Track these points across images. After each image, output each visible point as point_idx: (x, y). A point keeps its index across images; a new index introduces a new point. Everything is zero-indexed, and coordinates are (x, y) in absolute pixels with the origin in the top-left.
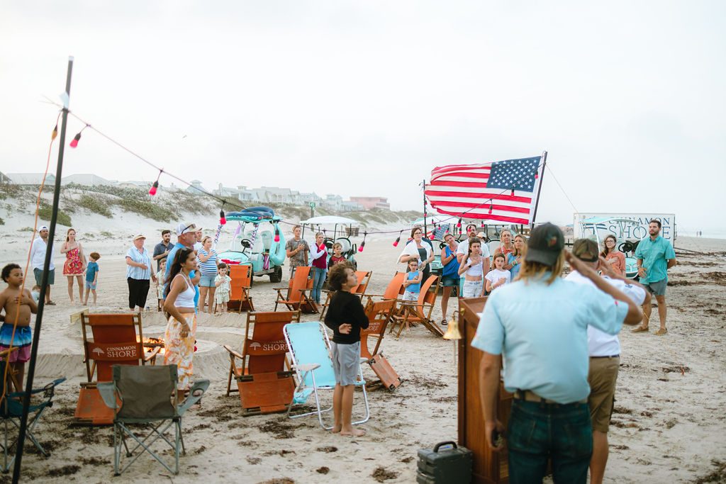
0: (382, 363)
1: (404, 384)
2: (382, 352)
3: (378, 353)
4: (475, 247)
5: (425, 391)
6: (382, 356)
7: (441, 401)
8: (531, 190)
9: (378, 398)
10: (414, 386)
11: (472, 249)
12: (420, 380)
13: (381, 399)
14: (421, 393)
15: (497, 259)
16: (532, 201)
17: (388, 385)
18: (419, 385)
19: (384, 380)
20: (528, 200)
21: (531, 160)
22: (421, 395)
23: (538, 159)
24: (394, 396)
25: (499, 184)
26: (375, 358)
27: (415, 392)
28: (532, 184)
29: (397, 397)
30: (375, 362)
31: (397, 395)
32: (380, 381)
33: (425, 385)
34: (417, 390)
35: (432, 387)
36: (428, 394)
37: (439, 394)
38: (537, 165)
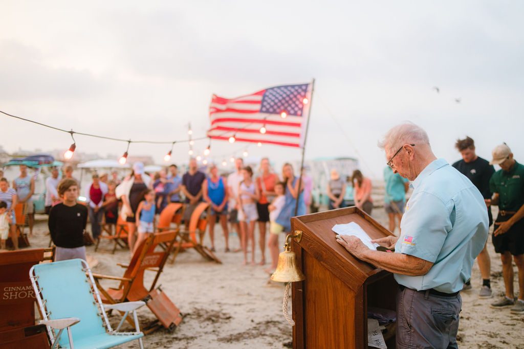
0: (161, 299)
1: (186, 320)
2: (161, 285)
3: (156, 287)
5: (210, 327)
6: (161, 290)
7: (231, 339)
8: (301, 115)
9: (157, 344)
10: (196, 321)
12: (202, 313)
13: (161, 345)
14: (206, 330)
16: (302, 126)
17: (168, 324)
18: (202, 319)
19: (162, 318)
20: (298, 125)
21: (300, 86)
22: (206, 333)
23: (307, 85)
24: (176, 338)
25: (271, 110)
26: (152, 294)
27: (200, 330)
28: (301, 109)
29: (180, 340)
30: (152, 299)
31: (179, 335)
32: (157, 321)
33: (209, 319)
34: (201, 327)
35: (217, 322)
36: (214, 331)
37: (226, 330)
38: (305, 91)
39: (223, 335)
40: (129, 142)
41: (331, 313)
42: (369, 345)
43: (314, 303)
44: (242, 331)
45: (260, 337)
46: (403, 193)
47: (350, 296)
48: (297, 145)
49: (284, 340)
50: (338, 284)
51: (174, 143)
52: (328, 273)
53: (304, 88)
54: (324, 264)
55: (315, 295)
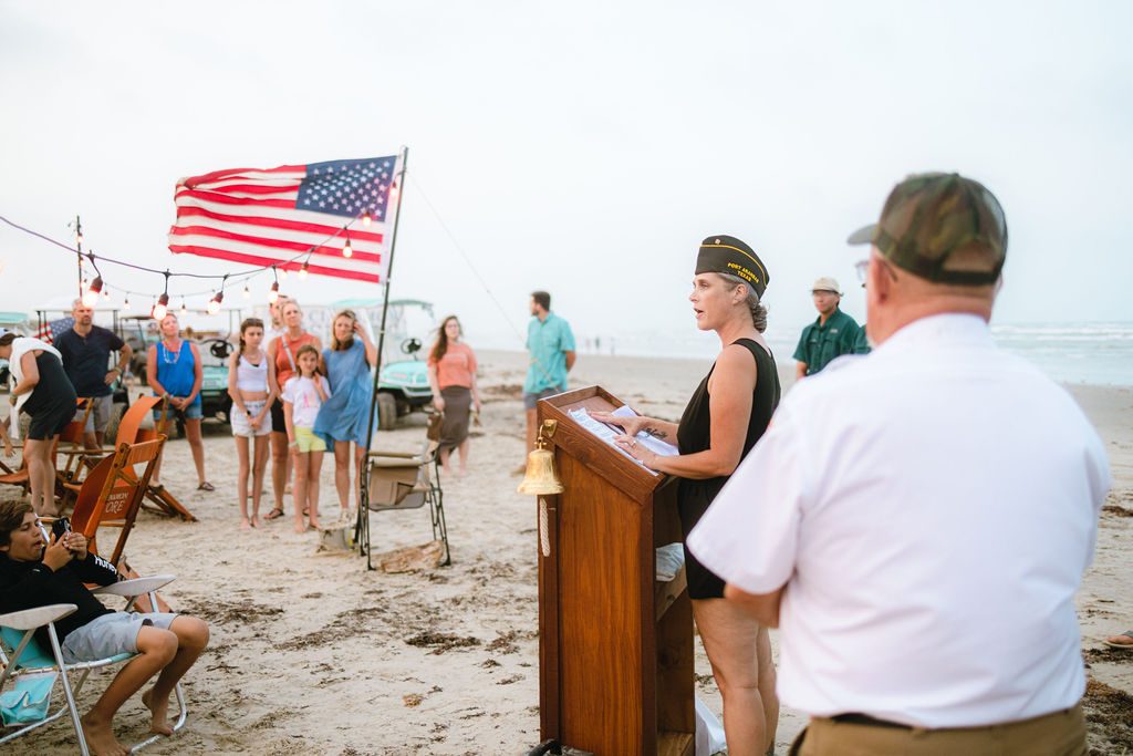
4: (252, 334)
5: (245, 630)
8: (382, 219)
11: (247, 338)
12: (212, 608)
14: (239, 635)
15: (302, 357)
16: (384, 239)
18: (220, 618)
20: (377, 238)
21: (379, 161)
22: (243, 640)
23: (392, 159)
25: (322, 204)
27: (227, 636)
28: (383, 207)
33: (234, 617)
34: (227, 632)
35: (254, 620)
36: (257, 635)
37: (281, 631)
38: (390, 171)
39: (280, 639)
40: (167, 275)
41: (601, 538)
42: (659, 578)
43: (574, 526)
44: (316, 630)
45: (357, 634)
46: (563, 370)
47: (632, 511)
48: (373, 279)
49: (404, 635)
50: (613, 494)
51: (225, 277)
52: (596, 480)
53: (387, 164)
54: (593, 467)
55: (575, 514)
